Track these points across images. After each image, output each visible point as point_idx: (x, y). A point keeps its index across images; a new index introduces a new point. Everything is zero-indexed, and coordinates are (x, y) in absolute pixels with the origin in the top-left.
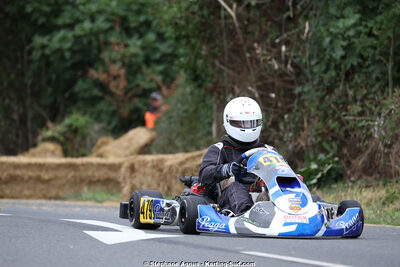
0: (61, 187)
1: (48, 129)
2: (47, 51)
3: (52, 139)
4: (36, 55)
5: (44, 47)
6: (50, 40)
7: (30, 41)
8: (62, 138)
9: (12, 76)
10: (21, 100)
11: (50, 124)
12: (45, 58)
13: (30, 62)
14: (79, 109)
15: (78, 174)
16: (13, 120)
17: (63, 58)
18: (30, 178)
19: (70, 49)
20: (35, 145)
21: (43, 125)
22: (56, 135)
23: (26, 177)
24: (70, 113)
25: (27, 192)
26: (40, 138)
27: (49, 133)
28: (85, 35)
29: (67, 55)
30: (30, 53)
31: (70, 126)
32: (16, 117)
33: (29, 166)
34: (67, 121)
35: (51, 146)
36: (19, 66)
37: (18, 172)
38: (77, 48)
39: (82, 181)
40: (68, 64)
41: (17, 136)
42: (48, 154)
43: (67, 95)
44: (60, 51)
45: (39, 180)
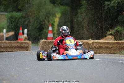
0: (115, 50)
1: (110, 31)
2: (109, 7)
3: (111, 34)
4: (106, 8)
5: (108, 5)
6: (110, 3)
7: (104, 3)
8: (114, 34)
9: (98, 14)
10: (101, 22)
11: (110, 30)
12: (109, 9)
13: (104, 10)
14: (119, 25)
15: (120, 46)
16: (98, 28)
17: (114, 9)
18: (105, 47)
19: (116, 6)
20: (106, 36)
21: (108, 30)
22: (112, 33)
23: (104, 47)
24: (117, 26)
25: (104, 52)
26: (107, 34)
27: (110, 33)
28: (121, 2)
29: (116, 8)
30: (104, 7)
31: (117, 30)
32: (99, 27)
33: (105, 43)
34: (116, 29)
35: (111, 37)
36: (101, 11)
37: (101, 45)
38: (119, 6)
39: (122, 48)
40: (116, 11)
41: (100, 33)
42: (110, 39)
43: (115, 20)
44: (113, 6)
45: (108, 48)
